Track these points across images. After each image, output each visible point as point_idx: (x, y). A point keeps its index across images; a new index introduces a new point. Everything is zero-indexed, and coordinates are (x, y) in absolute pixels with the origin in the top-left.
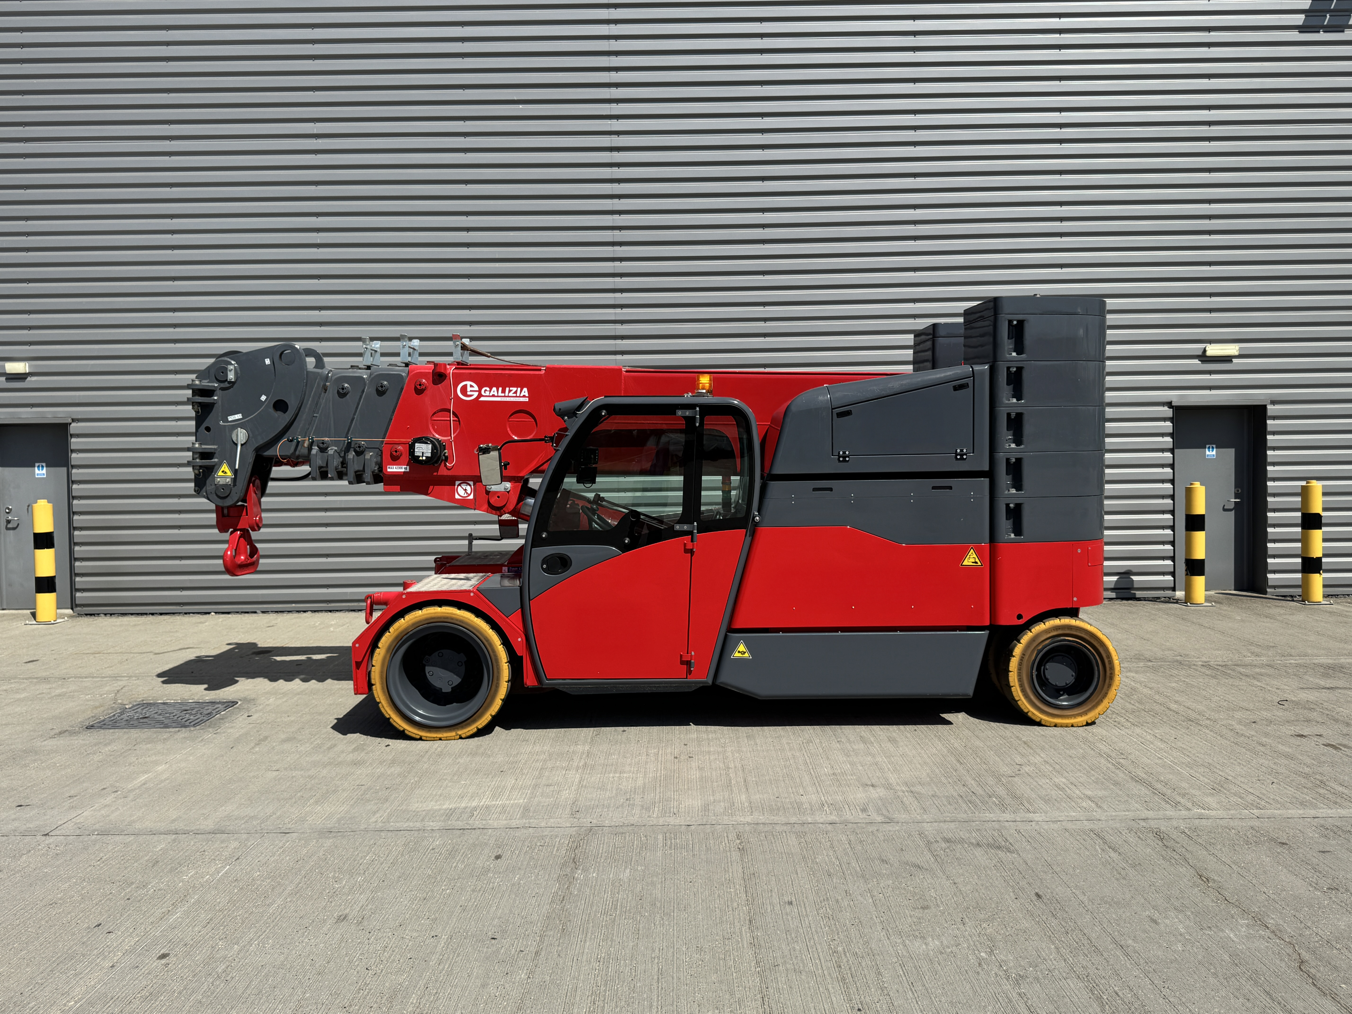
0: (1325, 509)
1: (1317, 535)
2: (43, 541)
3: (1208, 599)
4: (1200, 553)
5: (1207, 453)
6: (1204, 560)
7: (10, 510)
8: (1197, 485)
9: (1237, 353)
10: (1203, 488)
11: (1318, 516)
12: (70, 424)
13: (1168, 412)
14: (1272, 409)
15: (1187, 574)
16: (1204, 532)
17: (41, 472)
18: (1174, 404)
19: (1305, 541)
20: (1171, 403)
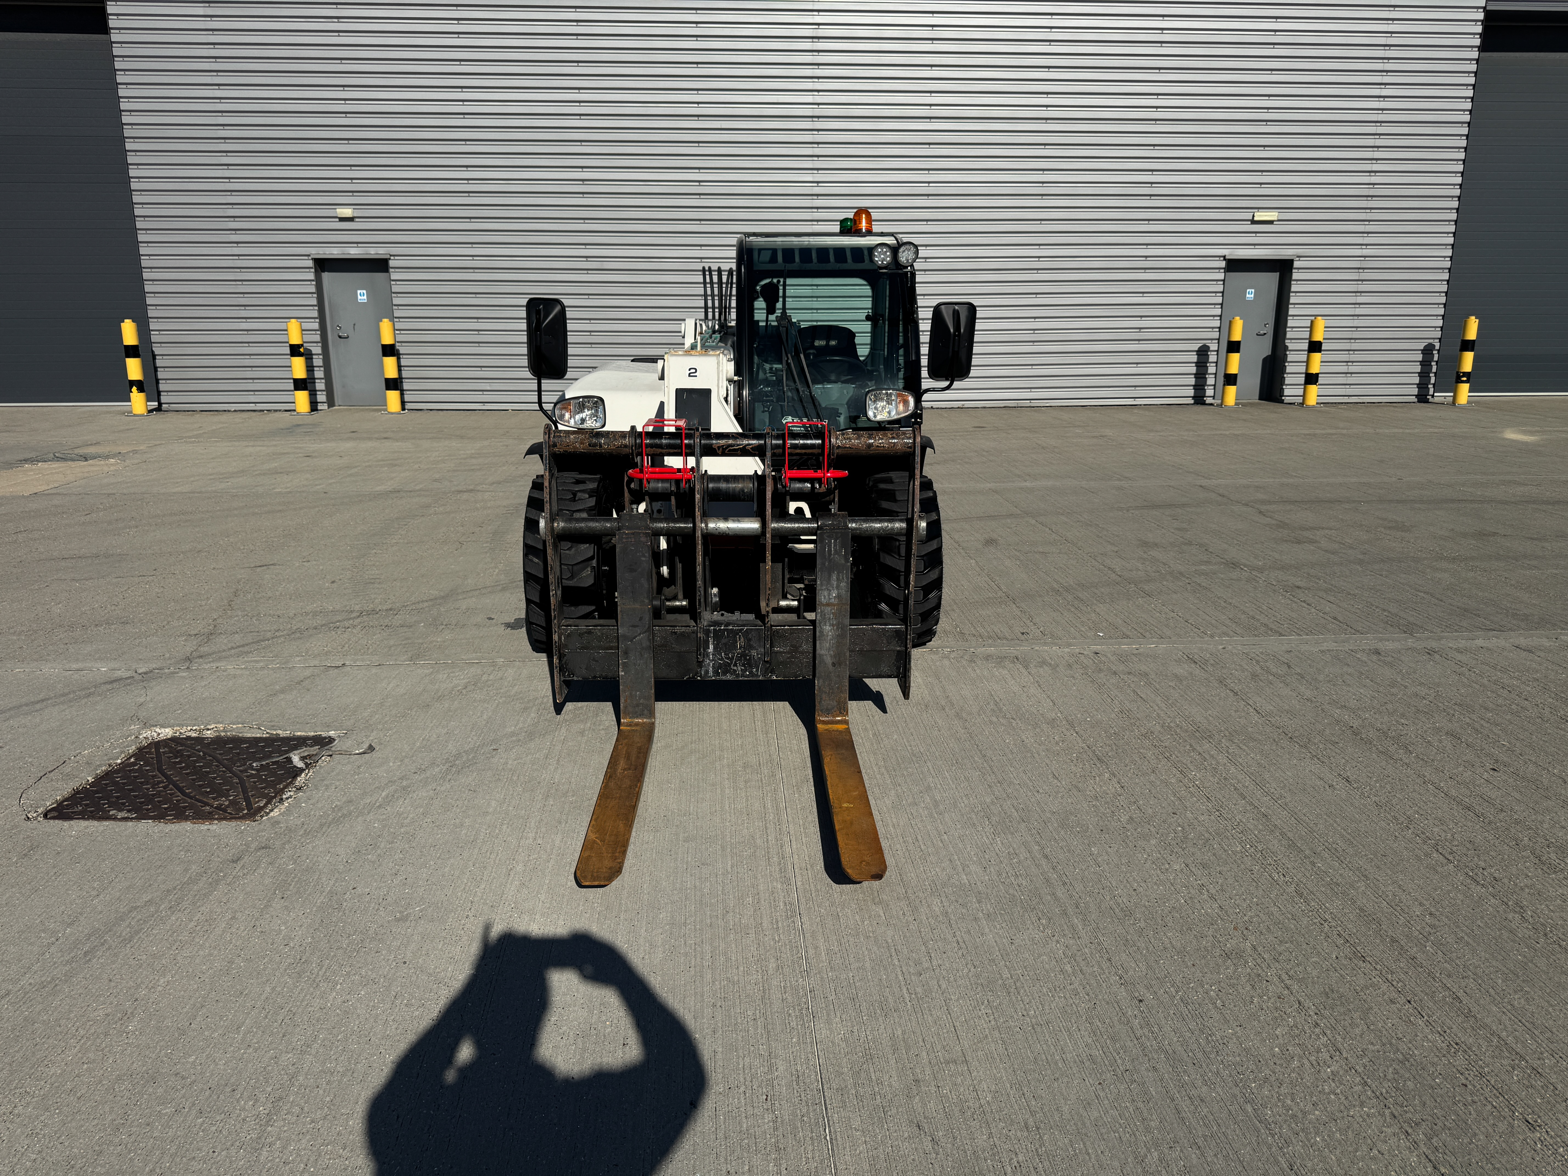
0: (1324, 339)
1: (1317, 357)
2: (389, 350)
3: (1236, 404)
4: (1233, 369)
5: (1248, 296)
6: (1236, 375)
7: (340, 327)
8: (1238, 318)
9: (1276, 219)
10: (1242, 321)
11: (1319, 344)
12: (390, 259)
13: (1223, 264)
14: (1296, 264)
15: (1224, 385)
16: (1238, 354)
17: (362, 298)
18: (1227, 258)
19: (1308, 362)
20: (1224, 257)
